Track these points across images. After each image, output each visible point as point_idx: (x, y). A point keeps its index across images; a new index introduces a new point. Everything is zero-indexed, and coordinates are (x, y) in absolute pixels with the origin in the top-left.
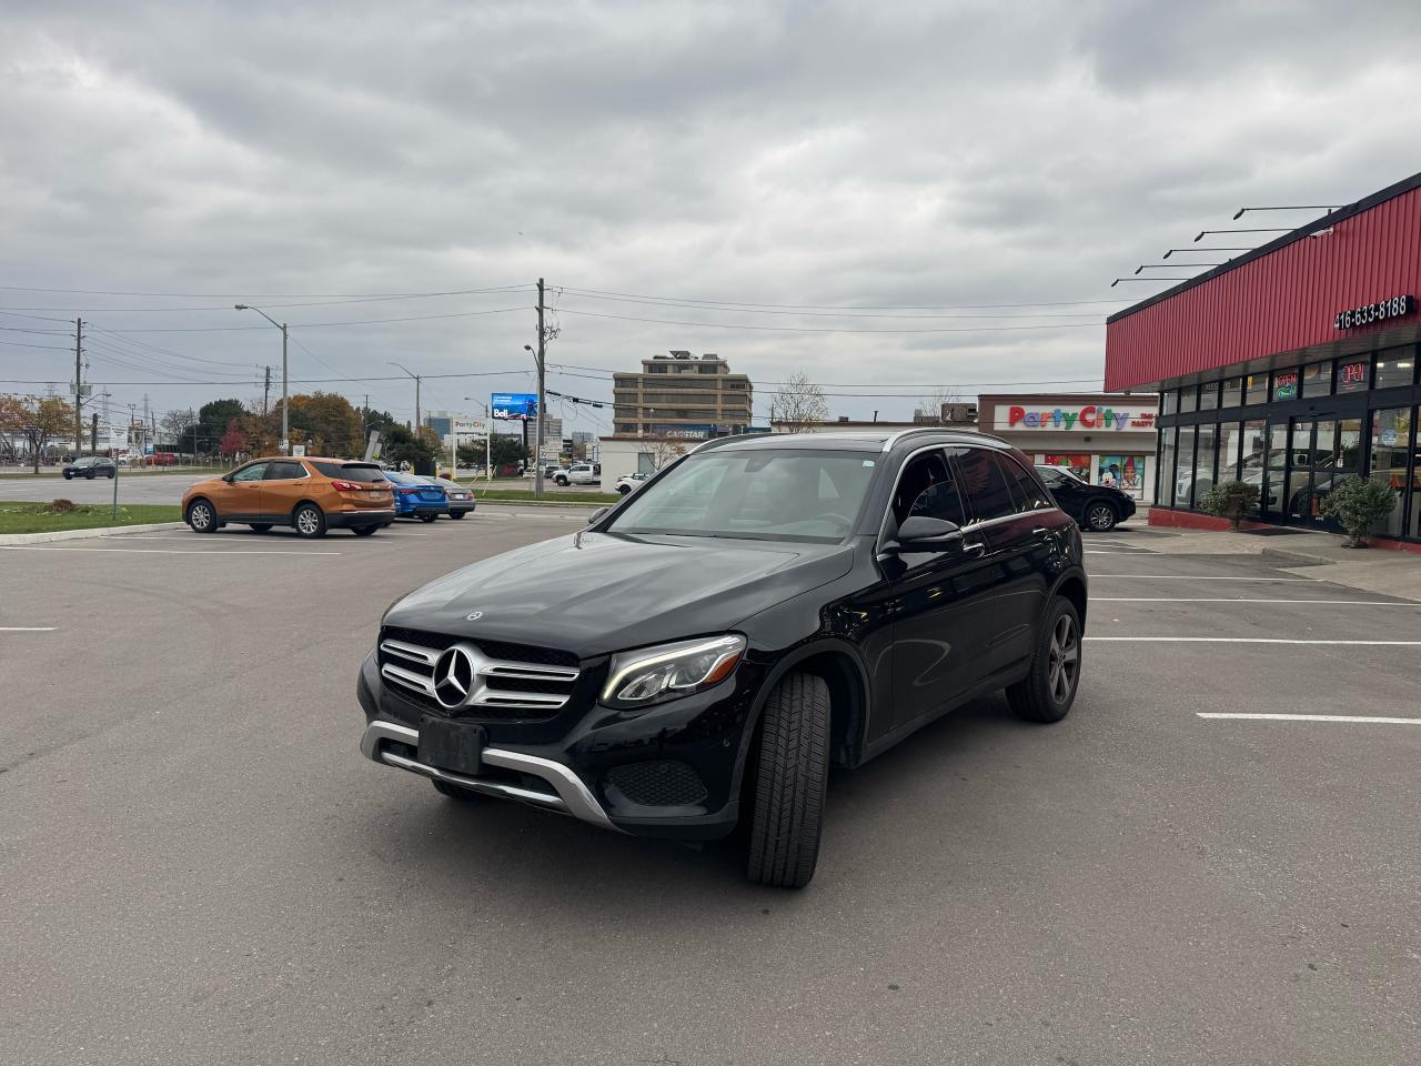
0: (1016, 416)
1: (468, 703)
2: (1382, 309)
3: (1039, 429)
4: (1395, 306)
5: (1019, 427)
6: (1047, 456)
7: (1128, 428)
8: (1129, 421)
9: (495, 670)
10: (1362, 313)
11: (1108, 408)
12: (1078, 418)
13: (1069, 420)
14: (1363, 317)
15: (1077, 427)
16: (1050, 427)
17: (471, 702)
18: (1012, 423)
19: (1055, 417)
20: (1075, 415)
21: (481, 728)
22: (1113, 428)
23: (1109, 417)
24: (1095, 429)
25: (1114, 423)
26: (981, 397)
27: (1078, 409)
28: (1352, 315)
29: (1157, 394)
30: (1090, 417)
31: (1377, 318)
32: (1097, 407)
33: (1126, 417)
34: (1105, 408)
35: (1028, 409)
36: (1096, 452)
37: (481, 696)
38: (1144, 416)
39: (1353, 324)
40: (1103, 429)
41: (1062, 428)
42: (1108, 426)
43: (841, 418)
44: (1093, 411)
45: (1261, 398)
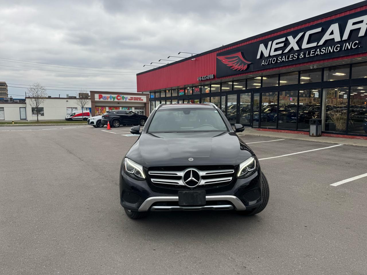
0: (100, 97)
1: (199, 185)
2: (208, 77)
3: (107, 100)
4: (211, 76)
5: (102, 100)
6: (109, 107)
7: (128, 101)
8: (128, 99)
9: (206, 174)
10: (204, 77)
11: (123, 95)
12: (116, 98)
13: (114, 98)
14: (204, 78)
15: (116, 100)
16: (109, 100)
17: (200, 184)
18: (100, 98)
19: (110, 97)
20: (115, 97)
21: (205, 191)
22: (124, 101)
23: (123, 98)
24: (120, 101)
25: (124, 99)
26: (91, 92)
27: (116, 96)
28: (202, 78)
29: (149, 93)
30: (119, 98)
31: (207, 79)
32: (120, 95)
33: (127, 98)
34: (122, 96)
35: (103, 95)
36: (121, 107)
37: (202, 182)
38: (131, 98)
39: (202, 80)
40: (122, 101)
41: (112, 100)
42: (123, 100)
43: (49, 96)
44: (119, 96)
45: (176, 95)
